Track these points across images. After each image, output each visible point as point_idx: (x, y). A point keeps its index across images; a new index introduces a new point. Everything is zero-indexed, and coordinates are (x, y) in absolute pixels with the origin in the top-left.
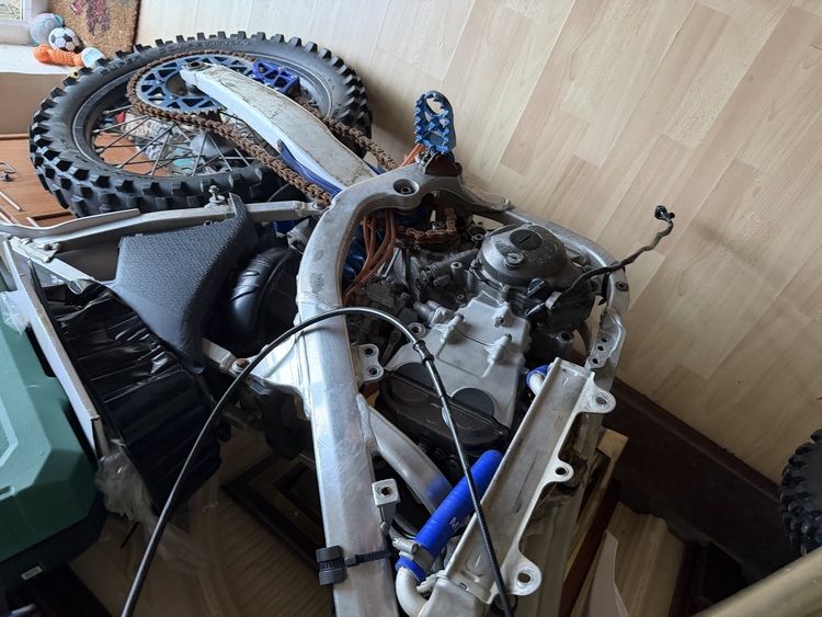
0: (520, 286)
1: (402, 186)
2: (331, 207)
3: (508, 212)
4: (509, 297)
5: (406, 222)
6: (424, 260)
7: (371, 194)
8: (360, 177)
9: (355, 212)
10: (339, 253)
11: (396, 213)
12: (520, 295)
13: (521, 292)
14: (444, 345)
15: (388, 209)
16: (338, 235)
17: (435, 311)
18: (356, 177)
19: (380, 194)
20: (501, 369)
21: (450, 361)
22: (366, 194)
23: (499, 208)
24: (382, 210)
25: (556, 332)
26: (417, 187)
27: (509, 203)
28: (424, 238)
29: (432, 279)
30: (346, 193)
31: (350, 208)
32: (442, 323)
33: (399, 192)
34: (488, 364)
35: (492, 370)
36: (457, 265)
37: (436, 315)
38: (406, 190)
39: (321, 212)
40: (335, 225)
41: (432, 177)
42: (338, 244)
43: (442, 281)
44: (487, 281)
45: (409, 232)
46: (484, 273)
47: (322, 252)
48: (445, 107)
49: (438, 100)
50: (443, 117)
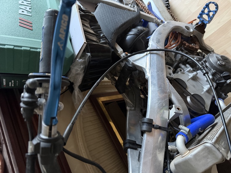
0: (219, 72)
1: (187, 28)
4: (213, 75)
13: (218, 74)
14: (190, 79)
15: (180, 33)
17: (188, 68)
20: (207, 94)
21: (192, 84)
25: (223, 92)
26: (191, 30)
28: (188, 46)
32: (190, 73)
34: (203, 91)
35: (205, 93)
37: (188, 69)
39: (161, 23)
40: (166, 28)
41: (196, 30)
42: (166, 33)
45: (184, 42)
46: (207, 64)
48: (216, 8)
49: (215, 5)
50: (213, 11)
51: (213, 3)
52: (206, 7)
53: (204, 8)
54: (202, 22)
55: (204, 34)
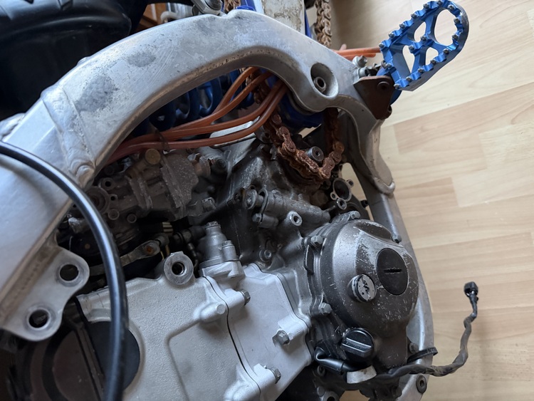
0: (341, 318)
1: (321, 75)
2: (224, 16)
3: (383, 197)
4: (318, 319)
5: (288, 117)
6: (268, 175)
7: (282, 48)
8: (286, 19)
9: (245, 49)
10: (174, 82)
11: (288, 96)
12: (331, 328)
15: (283, 84)
16: (196, 56)
18: (282, 15)
19: (292, 60)
21: (179, 358)
22: (275, 42)
23: (380, 186)
24: (277, 78)
26: (334, 92)
27: (393, 189)
28: (291, 156)
29: (257, 209)
30: (257, 18)
31: (244, 40)
33: (313, 77)
36: (295, 219)
38: (321, 83)
40: (206, 41)
41: (356, 96)
42: (184, 69)
43: (266, 222)
44: (310, 273)
46: (317, 261)
47: (153, 59)
48: (455, 38)
49: (457, 23)
50: (439, 48)
51: (456, 11)
52: (423, 19)
53: (417, 20)
54: (389, 74)
55: (386, 120)
